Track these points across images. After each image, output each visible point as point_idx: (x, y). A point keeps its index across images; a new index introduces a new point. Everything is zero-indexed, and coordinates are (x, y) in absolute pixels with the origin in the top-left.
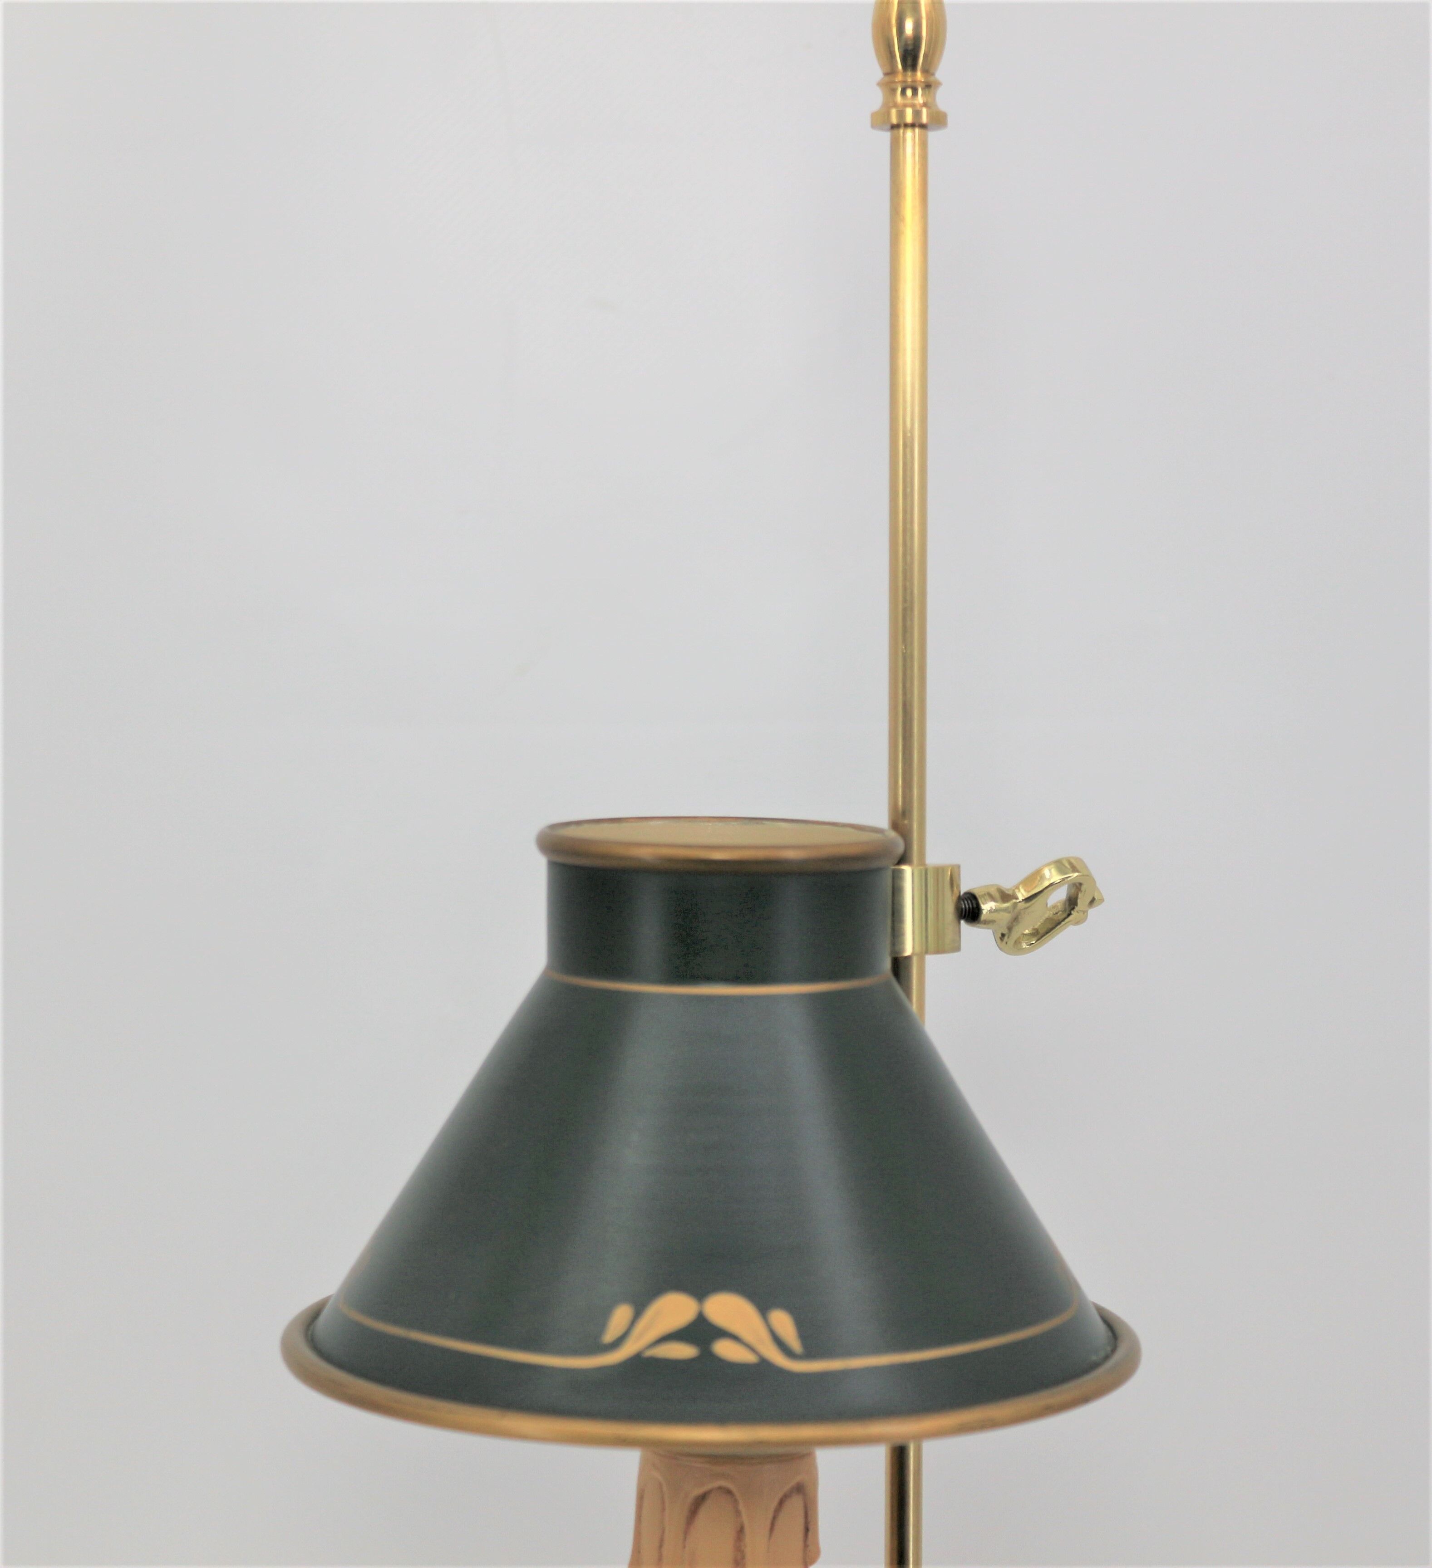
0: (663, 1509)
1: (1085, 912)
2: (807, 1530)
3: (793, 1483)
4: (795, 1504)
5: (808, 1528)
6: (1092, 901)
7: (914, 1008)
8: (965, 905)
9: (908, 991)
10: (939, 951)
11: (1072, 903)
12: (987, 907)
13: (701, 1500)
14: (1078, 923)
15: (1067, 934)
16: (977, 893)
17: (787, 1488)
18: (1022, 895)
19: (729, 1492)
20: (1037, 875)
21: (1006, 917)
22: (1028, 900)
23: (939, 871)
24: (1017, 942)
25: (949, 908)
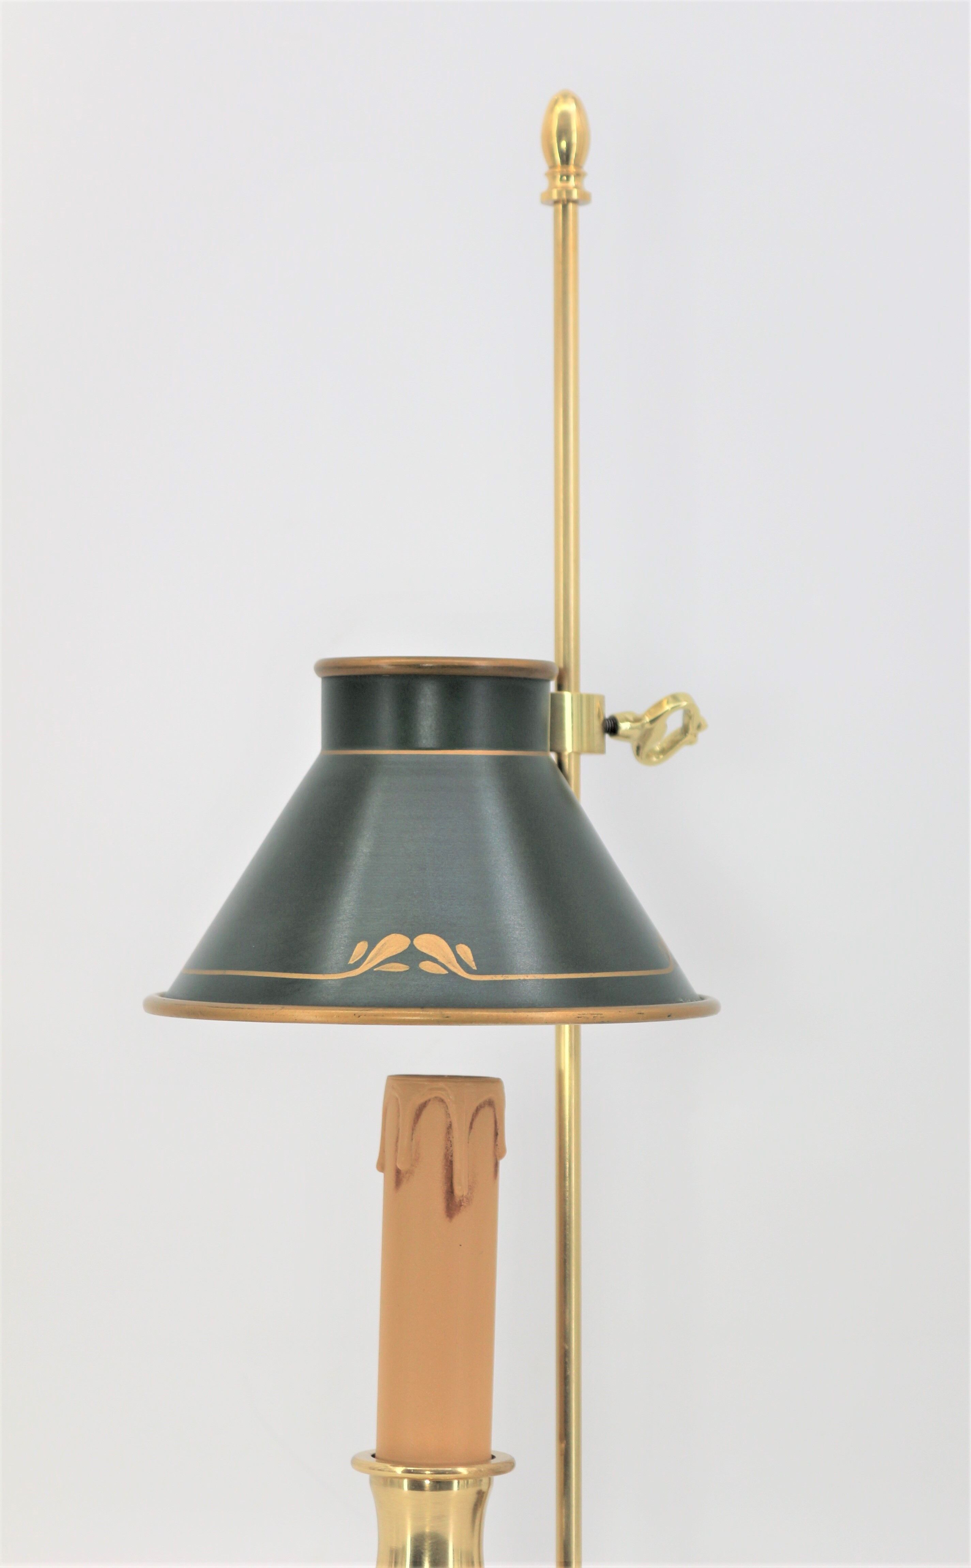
0: (399, 1116)
1: (695, 736)
2: (496, 1134)
3: (486, 1097)
4: (486, 1114)
5: (497, 1133)
6: (699, 727)
7: (572, 789)
8: (609, 725)
9: (567, 778)
10: (591, 751)
11: (685, 730)
12: (624, 726)
13: (423, 1106)
14: (691, 743)
15: (683, 752)
16: (618, 718)
17: (481, 1101)
18: (647, 719)
19: (442, 1101)
20: (659, 705)
21: (637, 734)
22: (652, 721)
23: (590, 698)
24: (648, 756)
25: (597, 726)
